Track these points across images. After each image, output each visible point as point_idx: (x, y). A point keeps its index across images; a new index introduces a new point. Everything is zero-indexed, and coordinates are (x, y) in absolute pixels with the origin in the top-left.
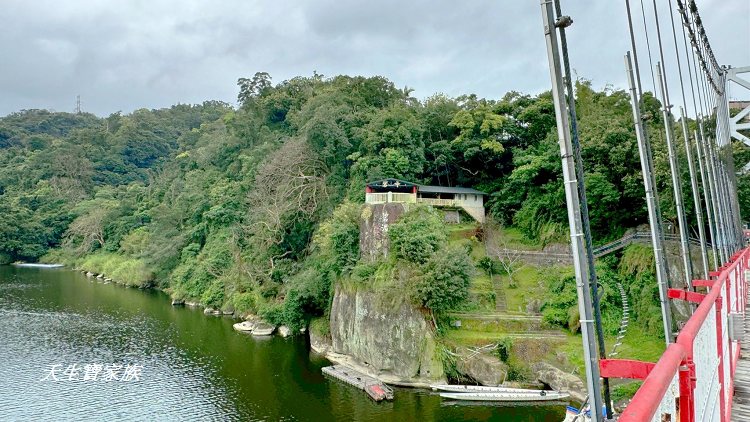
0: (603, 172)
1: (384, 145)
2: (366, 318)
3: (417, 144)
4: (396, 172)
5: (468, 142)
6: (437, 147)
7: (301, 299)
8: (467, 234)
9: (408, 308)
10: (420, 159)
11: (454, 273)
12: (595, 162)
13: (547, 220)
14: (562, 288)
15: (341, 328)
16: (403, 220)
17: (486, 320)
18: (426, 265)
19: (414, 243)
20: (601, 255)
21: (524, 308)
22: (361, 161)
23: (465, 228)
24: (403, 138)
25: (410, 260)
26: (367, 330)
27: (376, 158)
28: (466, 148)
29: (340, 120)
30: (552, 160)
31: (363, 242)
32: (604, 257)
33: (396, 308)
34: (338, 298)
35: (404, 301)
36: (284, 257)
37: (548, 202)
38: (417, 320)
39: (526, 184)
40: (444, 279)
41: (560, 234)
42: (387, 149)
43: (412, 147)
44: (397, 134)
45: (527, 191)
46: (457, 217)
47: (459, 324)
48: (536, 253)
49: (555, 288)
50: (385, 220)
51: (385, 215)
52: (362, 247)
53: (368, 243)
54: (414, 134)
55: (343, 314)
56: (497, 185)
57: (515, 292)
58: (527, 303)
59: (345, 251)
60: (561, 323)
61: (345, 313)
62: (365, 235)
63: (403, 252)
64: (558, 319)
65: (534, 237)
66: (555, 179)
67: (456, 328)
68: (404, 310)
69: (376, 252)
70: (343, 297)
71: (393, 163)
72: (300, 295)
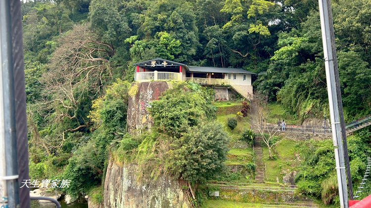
0: (357, 51)
1: (159, 29)
2: (129, 188)
3: (190, 28)
4: (169, 54)
5: (237, 26)
6: (210, 31)
7: (80, 169)
8: (234, 110)
9: (167, 180)
10: (192, 43)
11: (208, 147)
12: (350, 42)
13: (306, 97)
14: (317, 161)
15: (112, 197)
16: (165, 97)
17: (243, 191)
18: (182, 139)
19: (172, 119)
20: (355, 129)
21: (281, 180)
22: (137, 44)
23: (233, 104)
24: (175, 22)
25: (169, 134)
26: (130, 200)
27: (152, 41)
28: (235, 31)
29: (123, 7)
30: (312, 41)
31: (130, 117)
32: (358, 131)
33: (155, 179)
34: (111, 169)
35: (162, 173)
36: (76, 131)
37: (307, 80)
38: (175, 191)
39: (289, 64)
40: (198, 152)
41: (318, 110)
42: (161, 33)
43: (185, 31)
44: (170, 19)
45: (289, 70)
46: (227, 95)
47: (217, 194)
48: (295, 127)
49: (310, 161)
50: (150, 97)
51: (150, 92)
52: (129, 122)
53: (134, 119)
54: (186, 18)
55: (114, 184)
56: (265, 65)
57: (274, 163)
58: (284, 175)
59: (114, 126)
60: (314, 194)
61: (115, 183)
62: (132, 111)
63: (162, 127)
64: (311, 191)
65: (294, 113)
66: (313, 59)
67: (215, 198)
68: (162, 181)
69: (142, 127)
70: (115, 168)
71: (166, 45)
72: (78, 166)
